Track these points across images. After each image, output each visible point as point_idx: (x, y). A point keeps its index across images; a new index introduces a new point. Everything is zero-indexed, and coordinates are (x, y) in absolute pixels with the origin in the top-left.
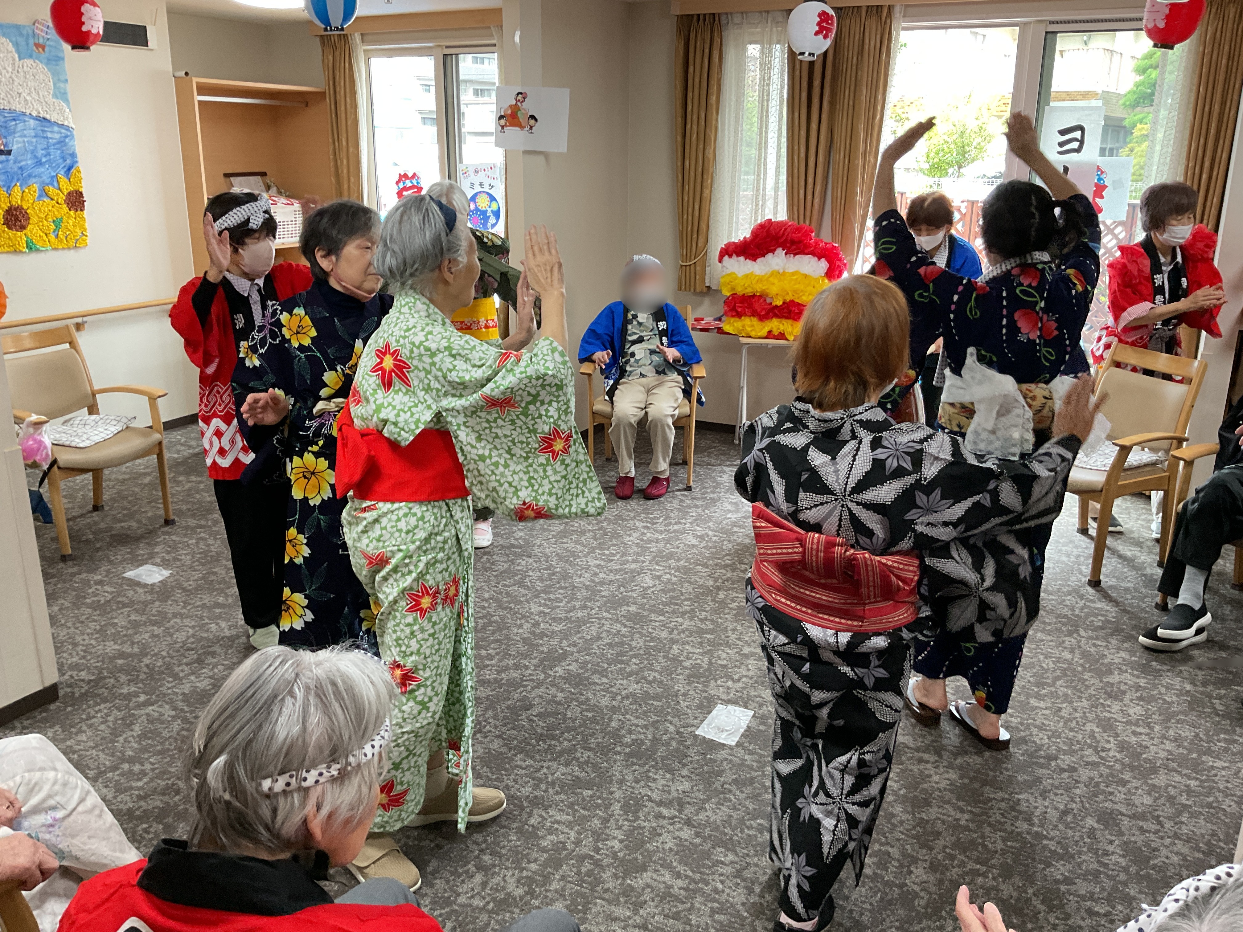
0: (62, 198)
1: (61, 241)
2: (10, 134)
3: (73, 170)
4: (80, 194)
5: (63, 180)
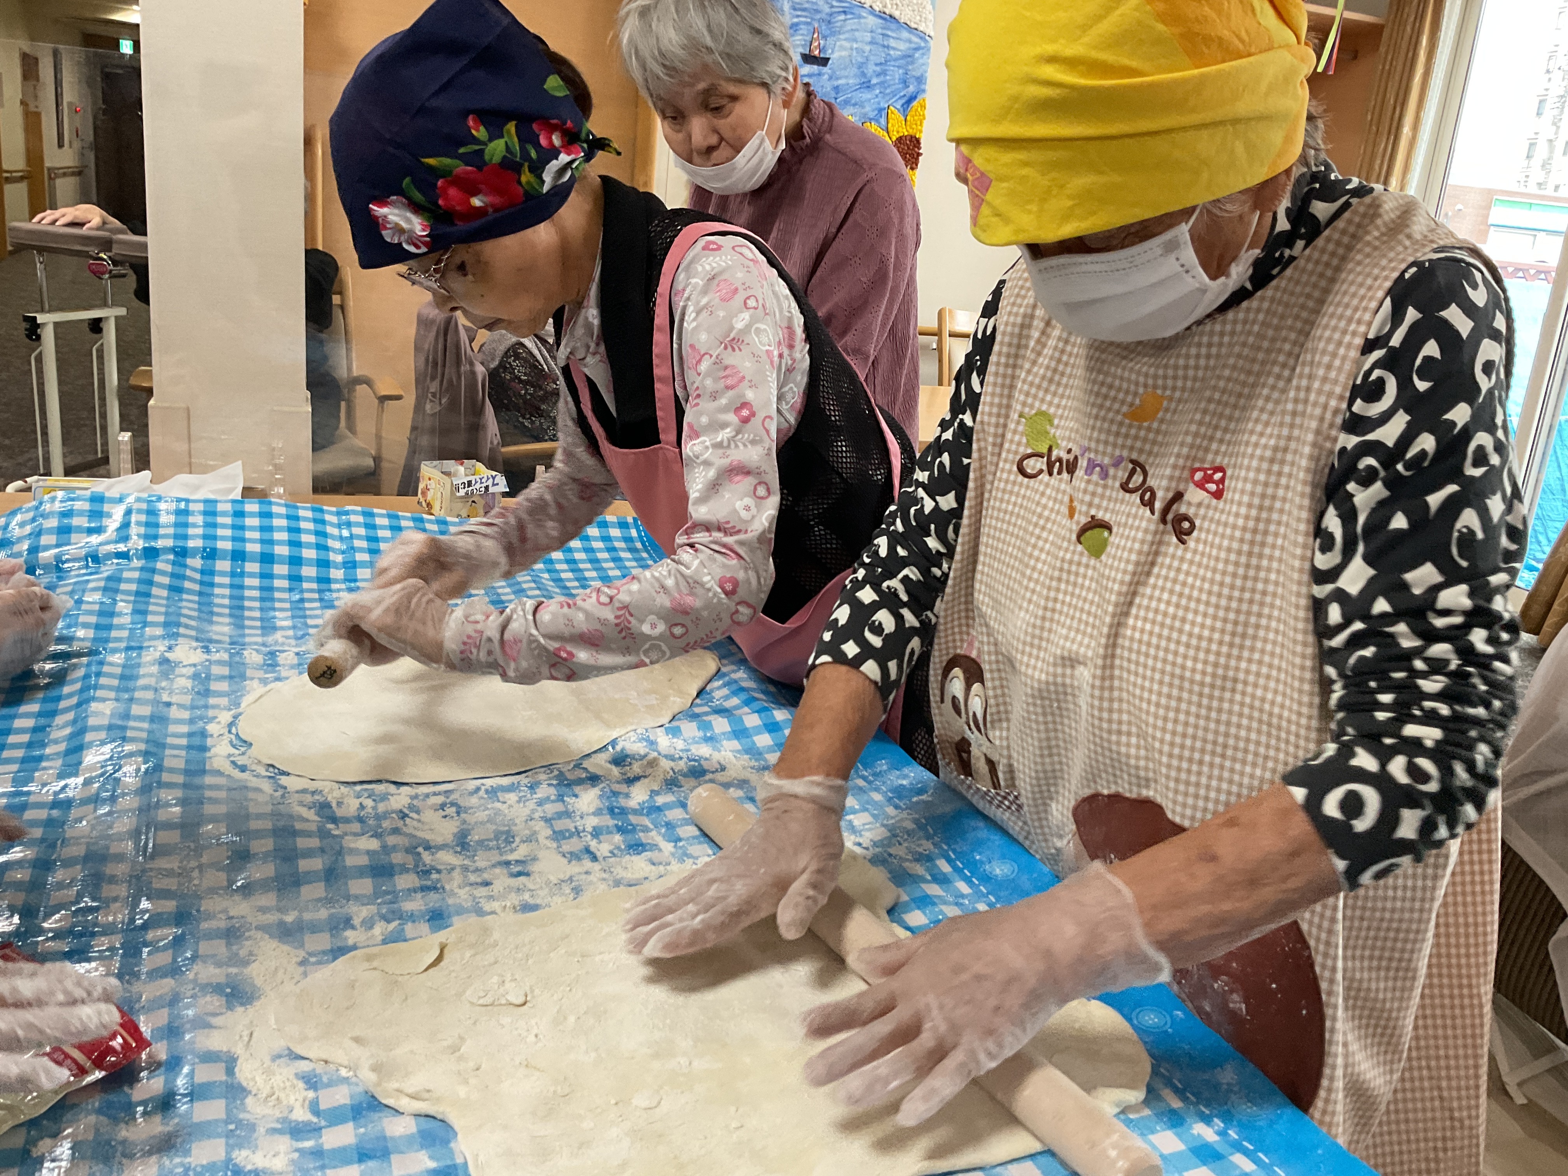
2: (833, 34)
3: (915, 104)
4: (915, 142)
5: (896, 116)
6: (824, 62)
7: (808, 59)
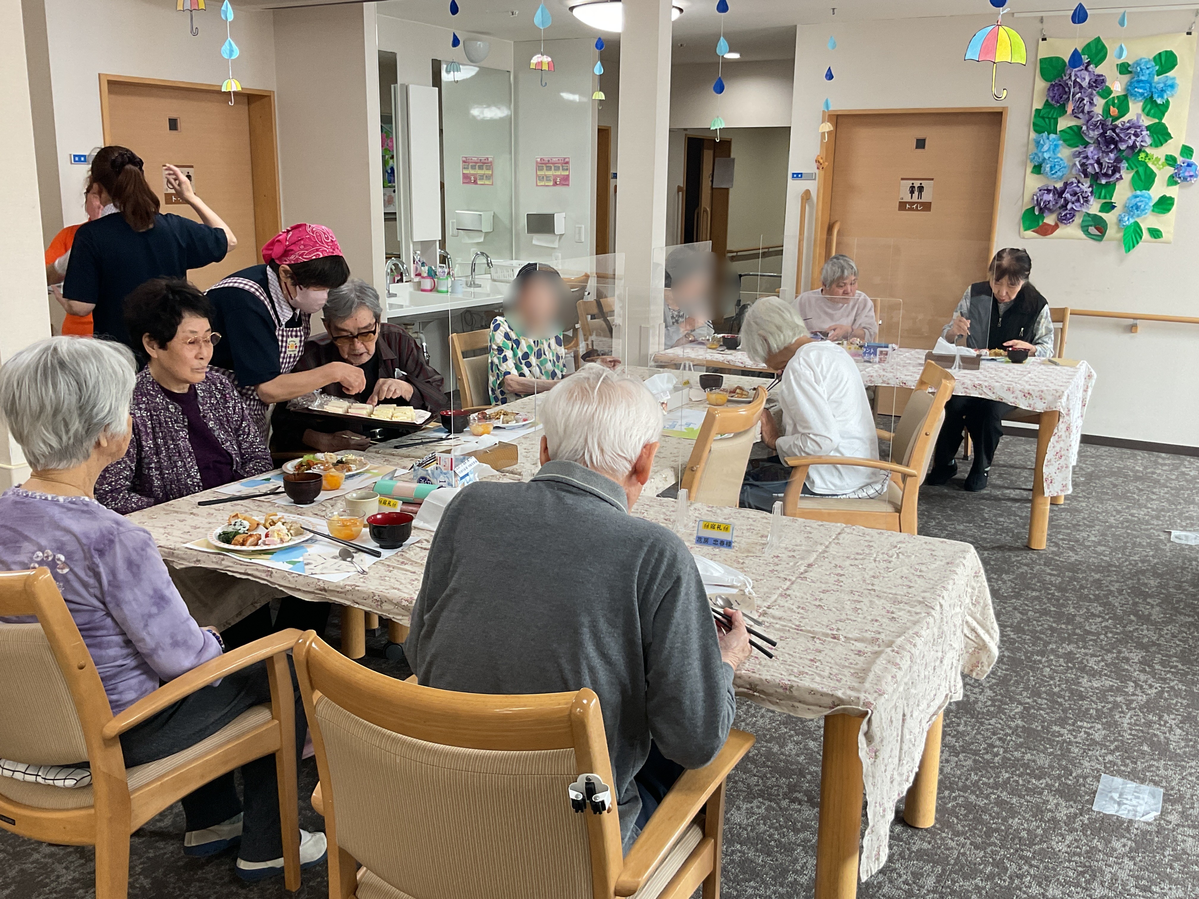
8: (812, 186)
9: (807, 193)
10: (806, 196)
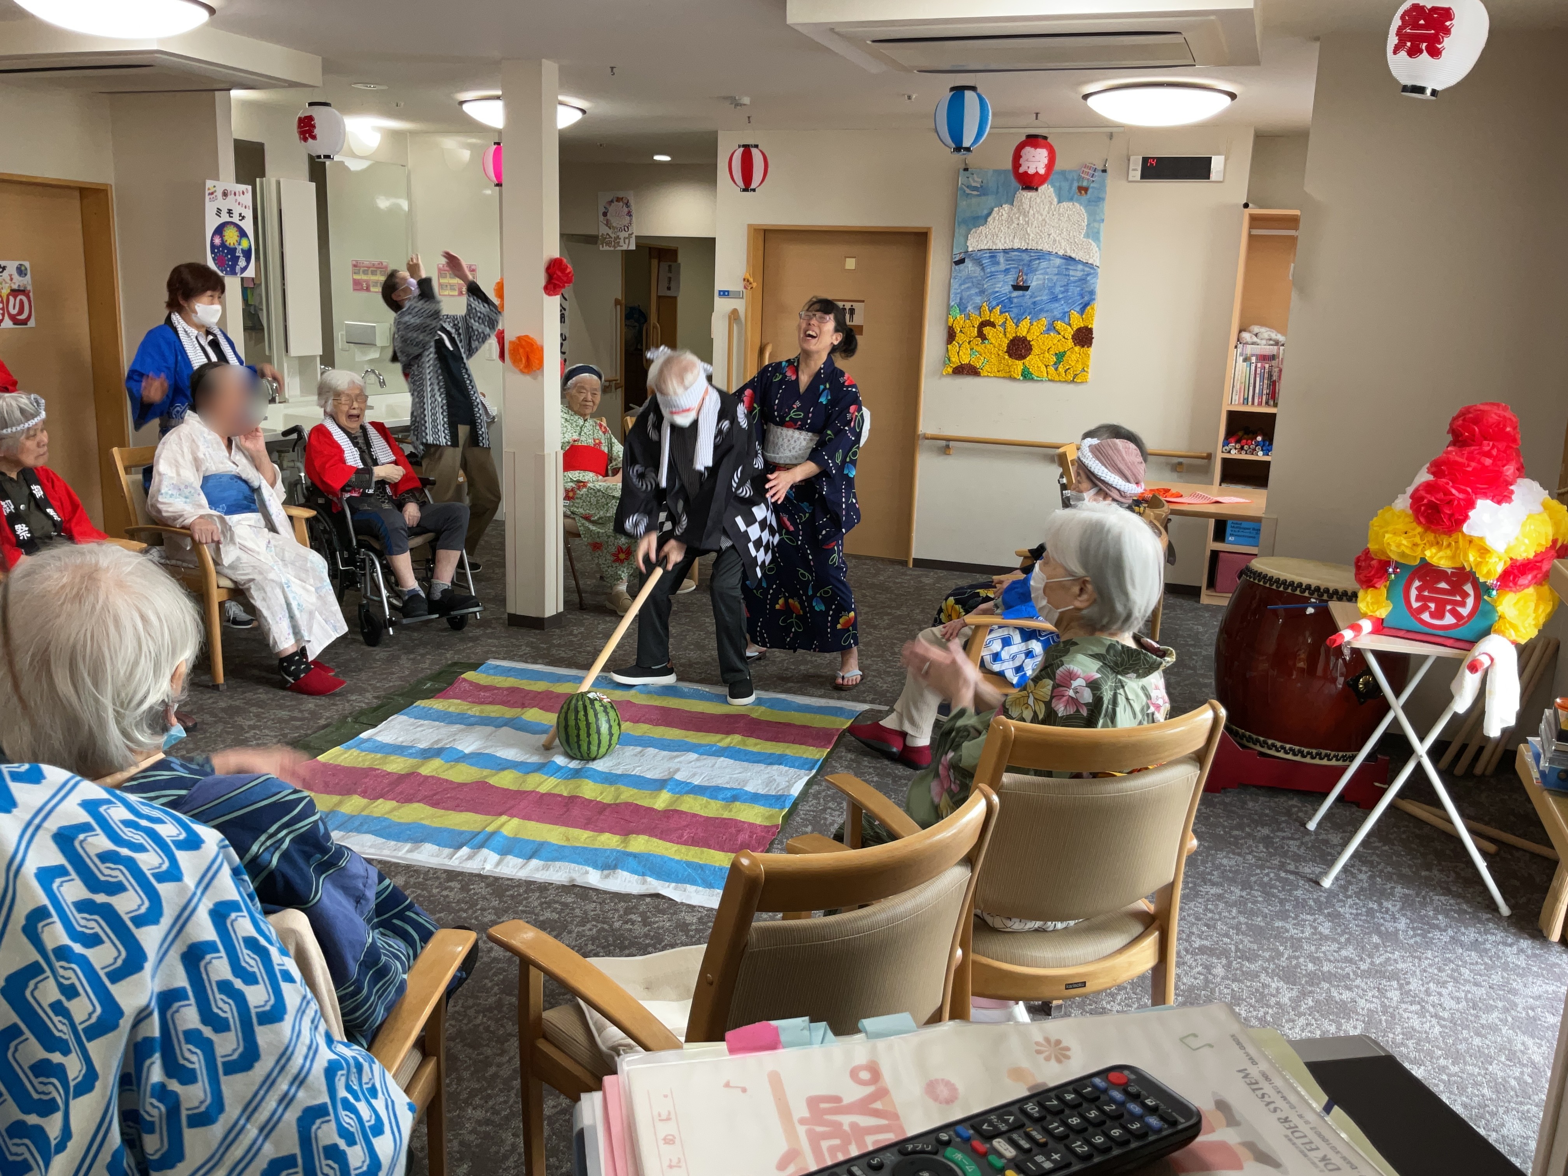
0: (1069, 332)
1: (1059, 375)
3: (1088, 307)
4: (1090, 331)
5: (1075, 315)
6: (1026, 288)
7: (1016, 288)
8: (739, 305)
9: (735, 311)
10: (734, 316)
